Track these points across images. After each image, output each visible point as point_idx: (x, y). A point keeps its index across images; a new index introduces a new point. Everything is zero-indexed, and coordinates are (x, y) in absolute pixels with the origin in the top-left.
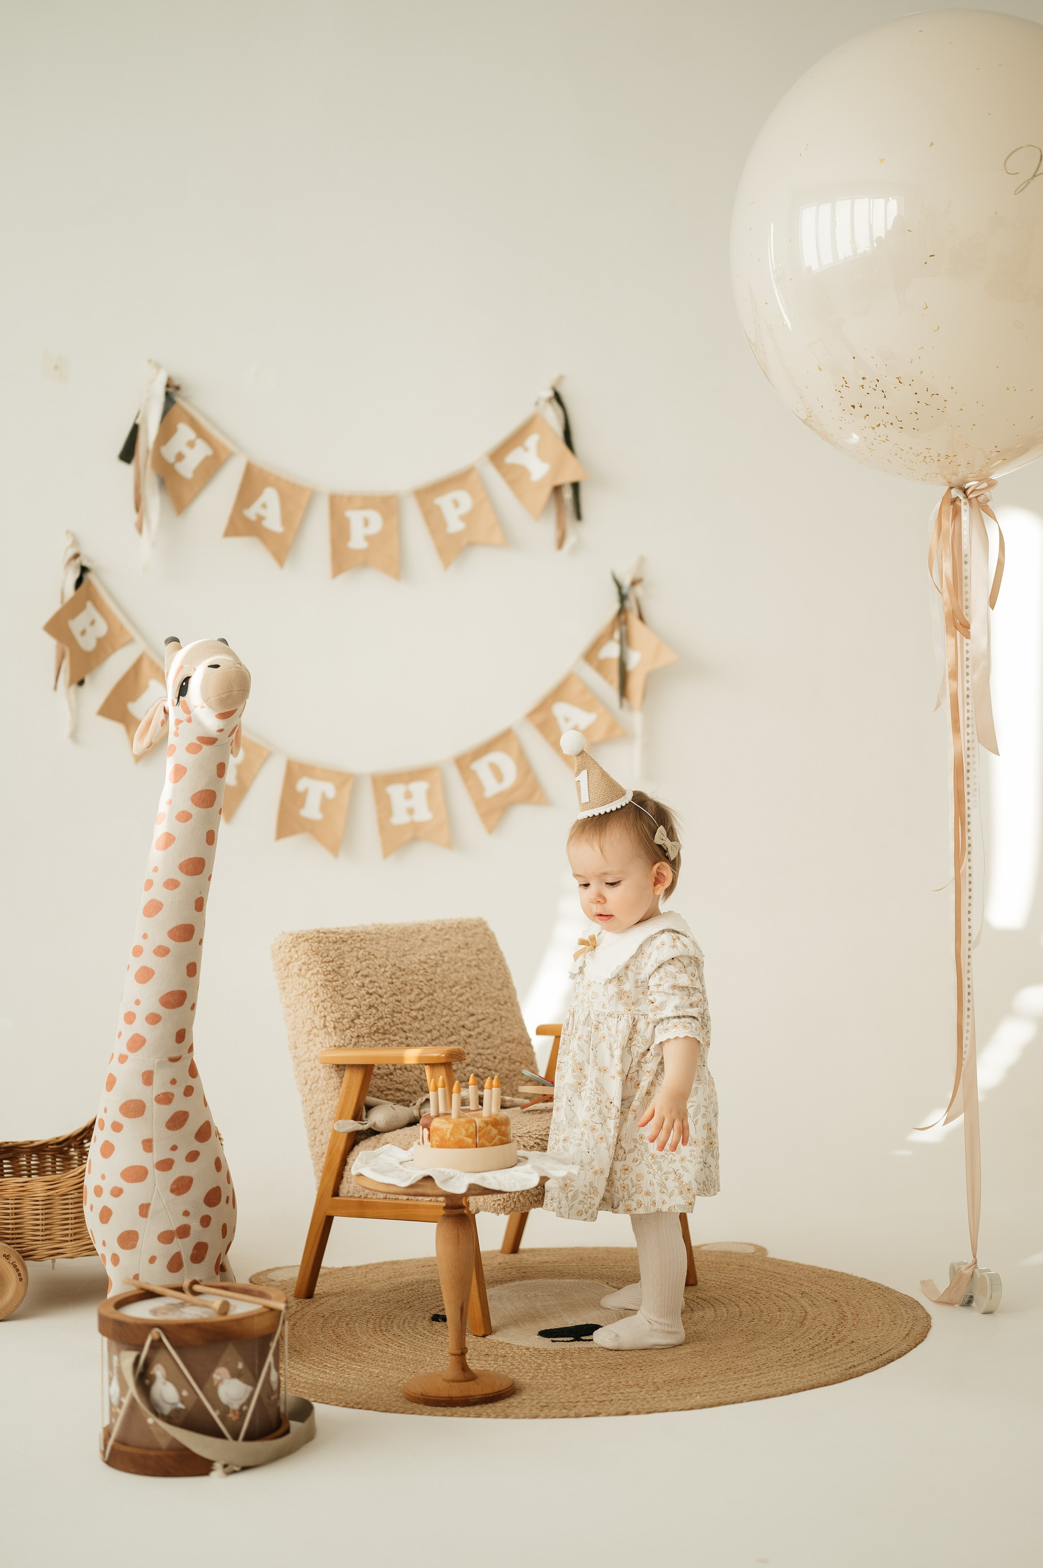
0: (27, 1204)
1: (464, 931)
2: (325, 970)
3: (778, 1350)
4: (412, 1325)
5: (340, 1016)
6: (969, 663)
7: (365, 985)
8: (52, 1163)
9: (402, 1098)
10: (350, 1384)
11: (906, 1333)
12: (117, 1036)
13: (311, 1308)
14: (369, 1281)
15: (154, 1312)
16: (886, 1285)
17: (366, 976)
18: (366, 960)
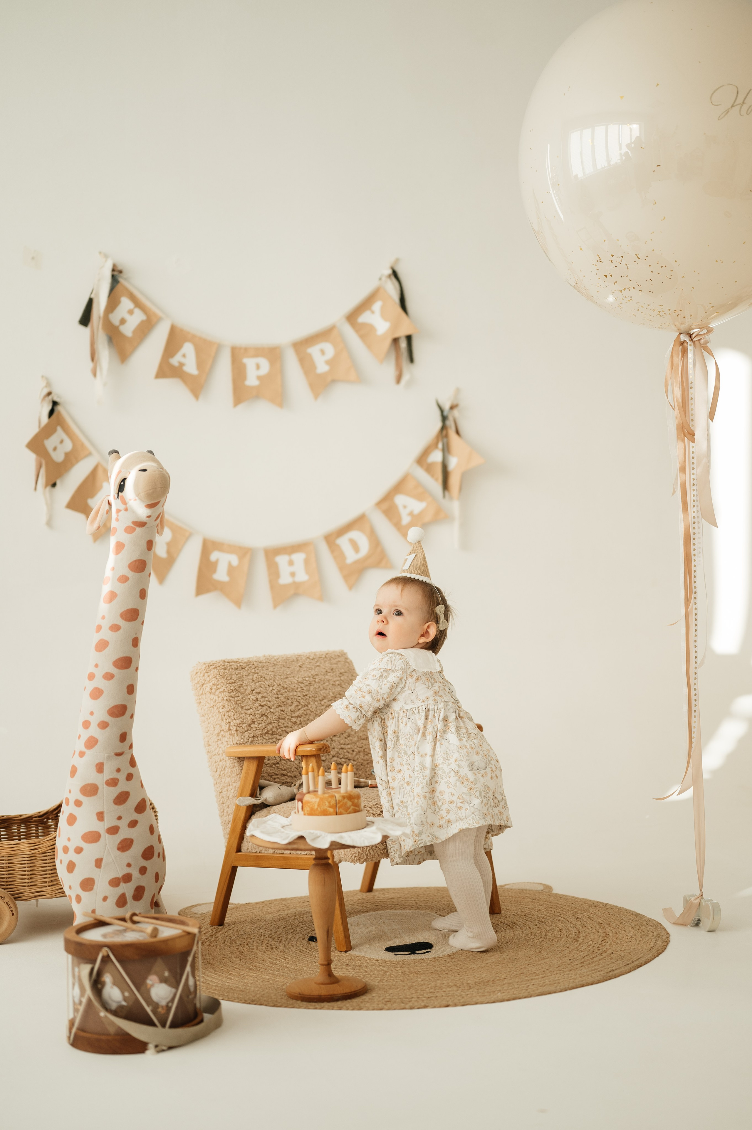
0: (17, 860)
1: (330, 660)
2: (229, 689)
3: (558, 959)
4: (294, 944)
5: (240, 722)
6: (694, 461)
7: (258, 699)
8: (36, 831)
9: (286, 780)
10: (248, 986)
11: (651, 946)
12: (77, 737)
13: (222, 932)
14: (265, 913)
15: (105, 936)
16: (638, 912)
17: (259, 693)
18: (259, 681)
